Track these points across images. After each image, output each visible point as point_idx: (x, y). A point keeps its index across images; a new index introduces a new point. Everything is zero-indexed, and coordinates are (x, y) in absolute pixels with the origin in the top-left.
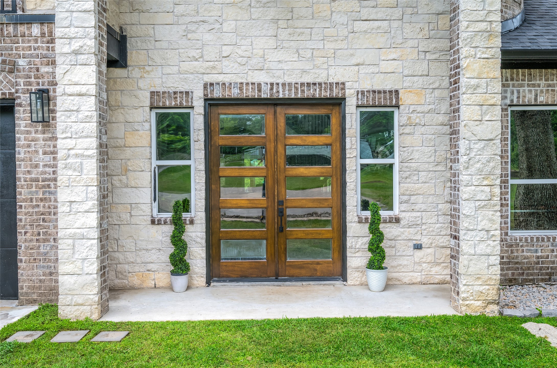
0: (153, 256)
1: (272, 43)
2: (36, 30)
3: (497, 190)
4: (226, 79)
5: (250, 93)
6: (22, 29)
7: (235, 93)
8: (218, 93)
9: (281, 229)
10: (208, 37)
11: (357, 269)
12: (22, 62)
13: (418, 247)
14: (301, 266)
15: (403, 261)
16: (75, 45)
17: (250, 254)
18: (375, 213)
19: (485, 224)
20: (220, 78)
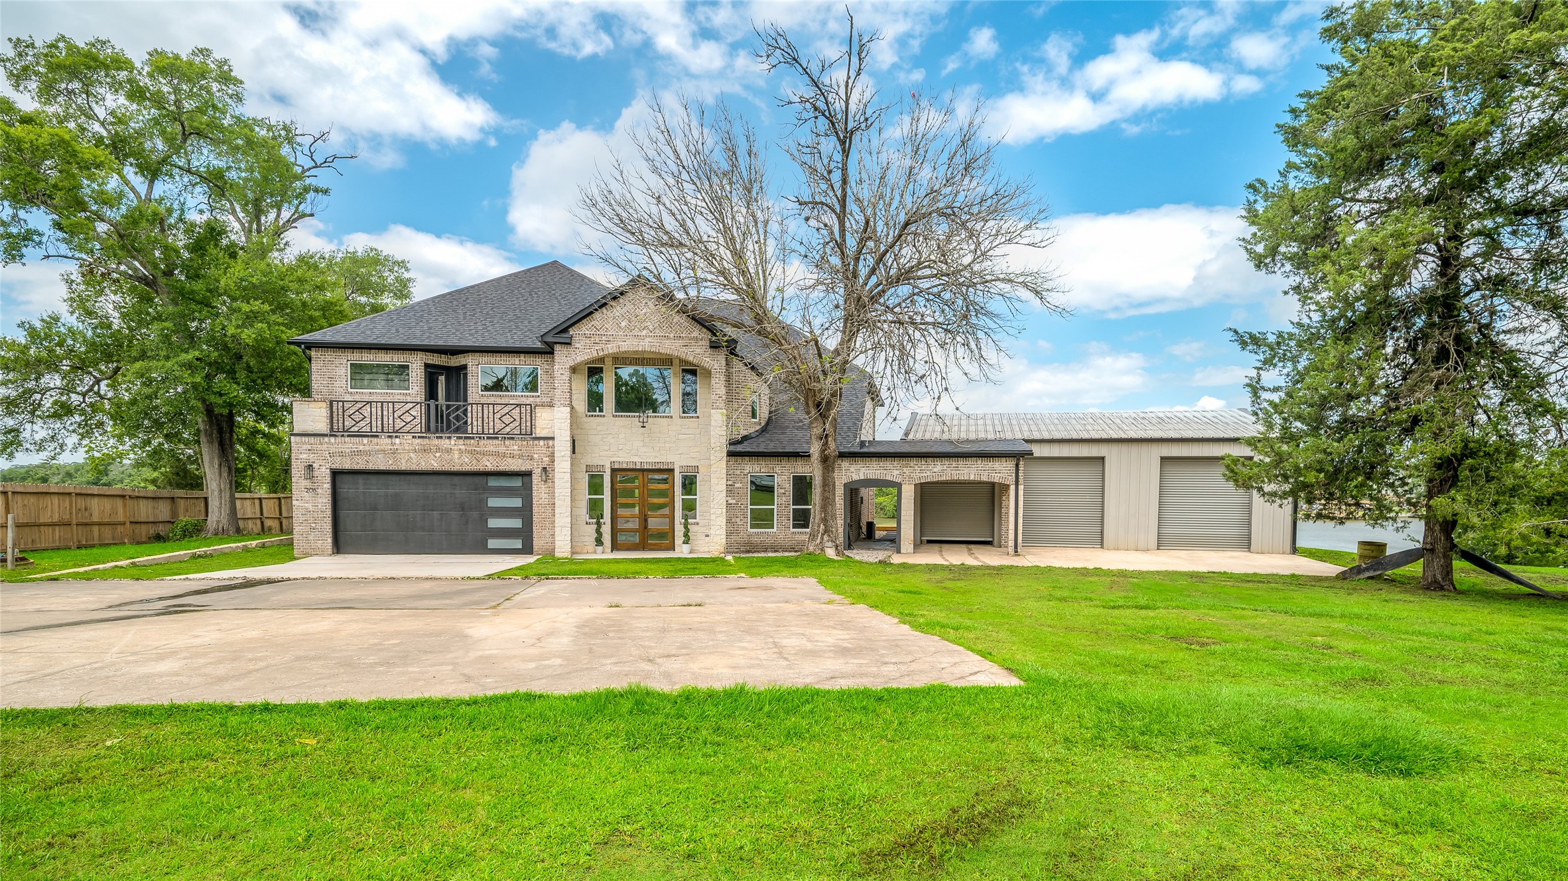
0: (587, 539)
1: (642, 444)
2: (542, 443)
3: (724, 510)
4: (620, 460)
5: (631, 466)
6: (536, 442)
7: (624, 466)
8: (617, 466)
9: (646, 527)
10: (612, 441)
11: (679, 545)
12: (535, 456)
13: (707, 536)
14: (655, 544)
15: (700, 542)
16: (563, 454)
17: (632, 539)
18: (686, 520)
19: (719, 523)
20: (618, 459)
